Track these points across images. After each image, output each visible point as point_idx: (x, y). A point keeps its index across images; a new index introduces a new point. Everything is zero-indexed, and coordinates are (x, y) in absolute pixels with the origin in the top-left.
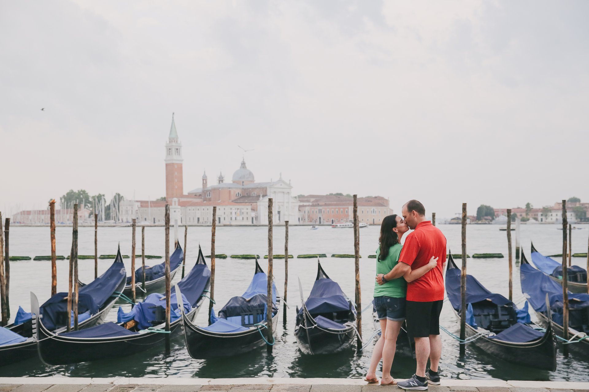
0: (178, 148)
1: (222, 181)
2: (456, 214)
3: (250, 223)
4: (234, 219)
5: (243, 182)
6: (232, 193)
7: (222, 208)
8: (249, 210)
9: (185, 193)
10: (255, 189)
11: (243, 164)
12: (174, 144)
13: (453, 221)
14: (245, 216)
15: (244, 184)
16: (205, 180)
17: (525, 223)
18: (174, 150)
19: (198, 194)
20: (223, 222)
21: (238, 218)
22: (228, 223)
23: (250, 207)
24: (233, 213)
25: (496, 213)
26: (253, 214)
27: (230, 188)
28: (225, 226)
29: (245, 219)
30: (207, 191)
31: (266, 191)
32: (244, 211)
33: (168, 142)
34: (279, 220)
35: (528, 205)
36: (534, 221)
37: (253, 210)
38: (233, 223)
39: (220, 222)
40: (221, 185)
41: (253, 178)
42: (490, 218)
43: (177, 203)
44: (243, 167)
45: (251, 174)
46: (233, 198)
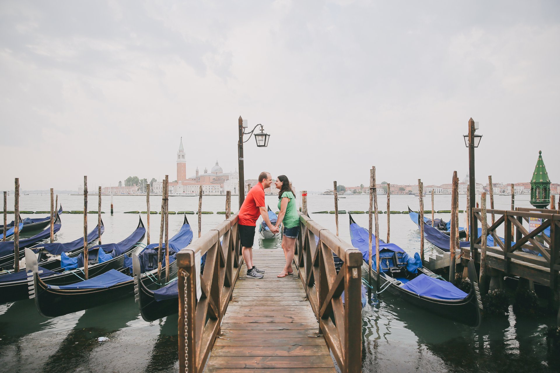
0: (184, 155)
1: (207, 172)
2: (327, 190)
3: (220, 194)
4: (211, 192)
5: (217, 173)
6: (211, 178)
7: (205, 186)
8: (219, 187)
9: (187, 178)
10: (223, 176)
11: (217, 164)
12: (181, 153)
13: (326, 193)
14: (217, 190)
15: (217, 174)
16: (197, 172)
17: (360, 194)
18: (181, 156)
19: (194, 179)
20: (205, 193)
21: (213, 191)
22: (208, 194)
23: (219, 186)
24: (211, 189)
25: (346, 190)
26: (221, 189)
27: (210, 176)
28: (206, 195)
29: (217, 192)
30: (198, 177)
31: (228, 177)
32: (217, 188)
33: (178, 152)
34: (235, 192)
35: (362, 185)
36: (364, 193)
37: (221, 187)
38: (210, 194)
39: (204, 194)
40: (206, 174)
41: (222, 171)
42: (343, 192)
43: (181, 184)
44: (217, 165)
45: (221, 168)
46: (212, 181)
